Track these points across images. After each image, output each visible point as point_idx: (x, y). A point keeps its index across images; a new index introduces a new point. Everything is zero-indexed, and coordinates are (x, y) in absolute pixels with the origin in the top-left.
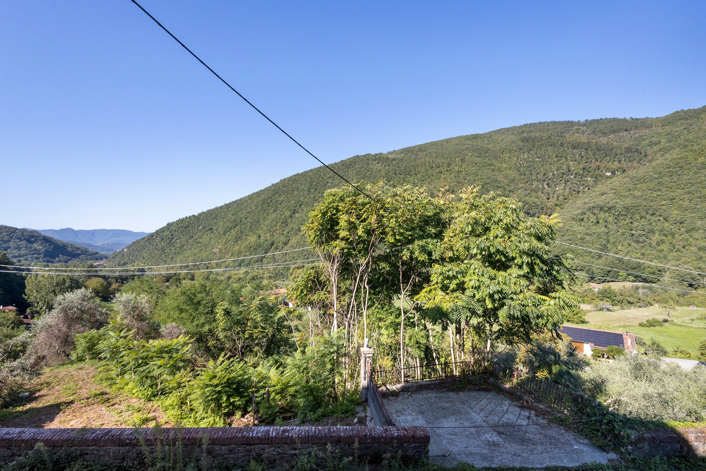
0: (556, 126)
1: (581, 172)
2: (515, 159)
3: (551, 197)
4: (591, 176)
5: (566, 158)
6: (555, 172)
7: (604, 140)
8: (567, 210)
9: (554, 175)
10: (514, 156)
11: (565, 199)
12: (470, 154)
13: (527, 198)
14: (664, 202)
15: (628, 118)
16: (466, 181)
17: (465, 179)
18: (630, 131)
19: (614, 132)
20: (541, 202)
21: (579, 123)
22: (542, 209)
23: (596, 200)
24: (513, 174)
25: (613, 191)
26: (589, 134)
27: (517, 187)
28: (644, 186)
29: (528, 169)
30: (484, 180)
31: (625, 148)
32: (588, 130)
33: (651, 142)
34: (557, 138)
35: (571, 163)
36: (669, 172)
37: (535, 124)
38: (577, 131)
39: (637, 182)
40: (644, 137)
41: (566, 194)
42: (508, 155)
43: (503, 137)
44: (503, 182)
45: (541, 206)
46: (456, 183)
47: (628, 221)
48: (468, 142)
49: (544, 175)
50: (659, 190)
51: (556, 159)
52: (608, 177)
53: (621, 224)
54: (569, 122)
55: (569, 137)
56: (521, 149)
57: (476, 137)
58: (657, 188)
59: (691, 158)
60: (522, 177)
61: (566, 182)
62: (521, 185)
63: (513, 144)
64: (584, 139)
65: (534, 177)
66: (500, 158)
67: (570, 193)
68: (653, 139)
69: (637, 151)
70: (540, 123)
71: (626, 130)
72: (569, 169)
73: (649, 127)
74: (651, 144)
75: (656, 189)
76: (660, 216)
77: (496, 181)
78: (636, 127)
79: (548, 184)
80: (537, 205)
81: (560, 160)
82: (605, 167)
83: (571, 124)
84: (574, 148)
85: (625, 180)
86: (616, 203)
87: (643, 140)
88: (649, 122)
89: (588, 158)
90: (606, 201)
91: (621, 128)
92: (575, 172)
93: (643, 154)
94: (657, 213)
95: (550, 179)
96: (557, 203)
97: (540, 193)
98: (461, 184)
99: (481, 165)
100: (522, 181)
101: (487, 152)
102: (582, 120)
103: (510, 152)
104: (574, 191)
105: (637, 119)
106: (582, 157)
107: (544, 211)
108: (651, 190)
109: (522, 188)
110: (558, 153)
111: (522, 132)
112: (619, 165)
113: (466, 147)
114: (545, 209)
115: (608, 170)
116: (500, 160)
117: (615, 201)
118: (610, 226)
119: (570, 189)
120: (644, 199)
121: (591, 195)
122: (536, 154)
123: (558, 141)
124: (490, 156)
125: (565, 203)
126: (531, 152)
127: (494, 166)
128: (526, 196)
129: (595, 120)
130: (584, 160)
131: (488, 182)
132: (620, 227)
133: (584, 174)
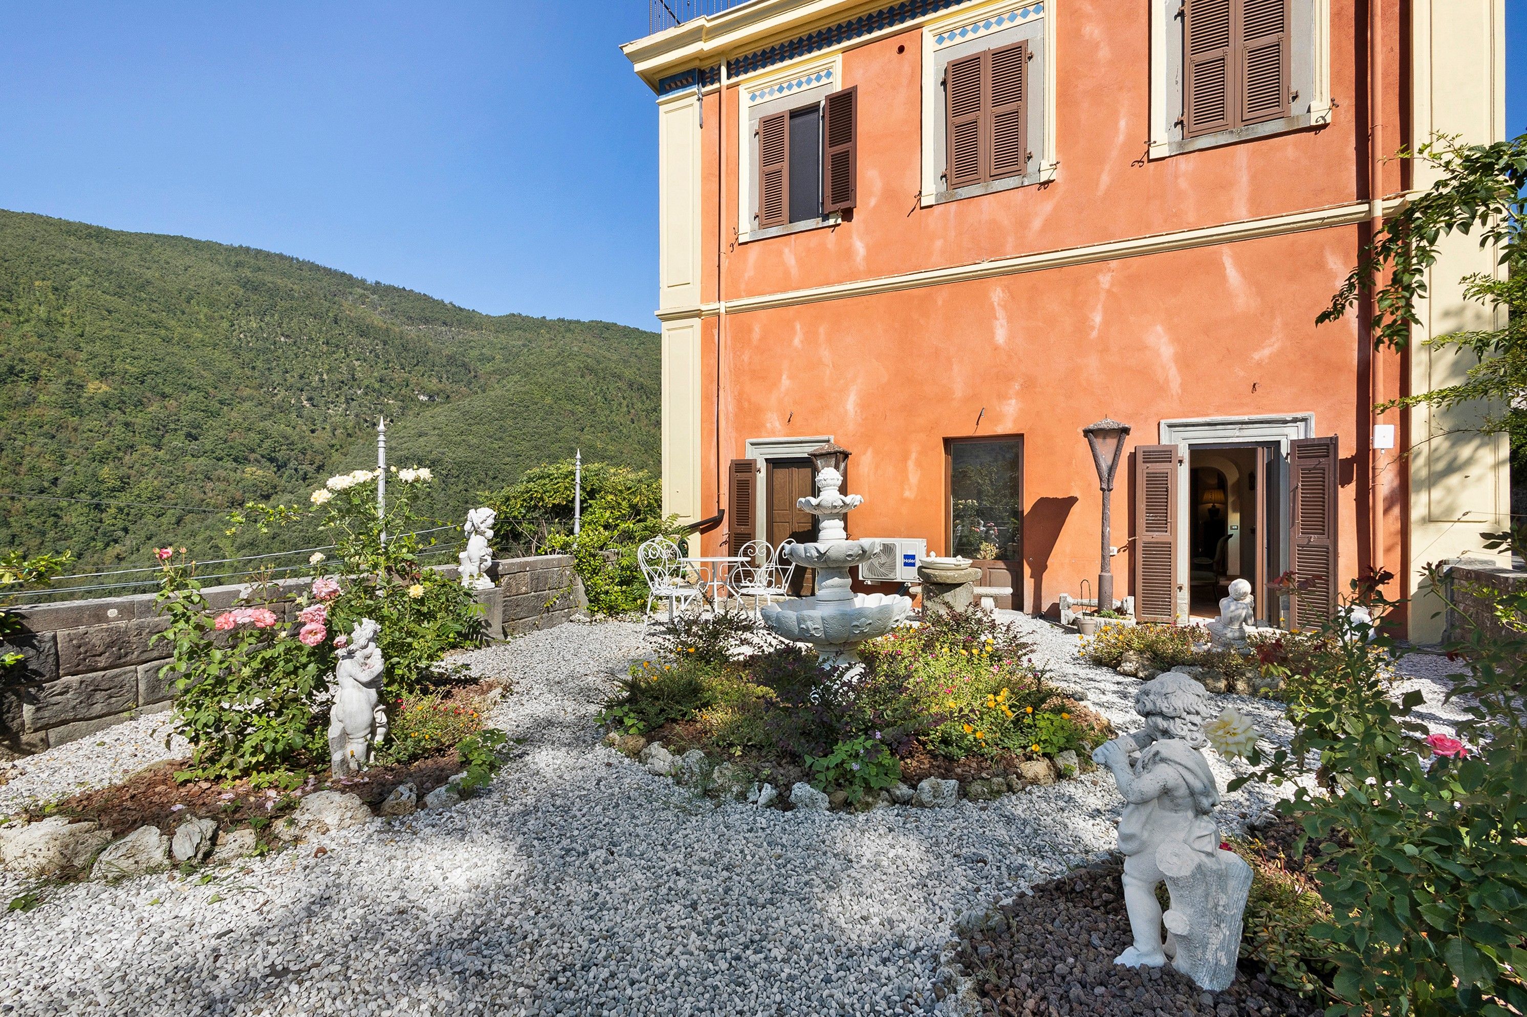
0: (318, 276)
1: (377, 386)
2: (225, 324)
3: (318, 427)
4: (395, 398)
5: (346, 351)
6: (325, 377)
7: (411, 331)
8: (358, 460)
9: (323, 381)
10: (222, 318)
11: (349, 435)
12: (86, 280)
13: (268, 423)
14: (507, 459)
15: (446, 302)
16: (83, 356)
17: (78, 349)
18: (451, 326)
19: (426, 321)
20: (301, 438)
21: (362, 283)
22: (303, 452)
23: (409, 444)
24: (224, 361)
25: (437, 432)
26: (384, 312)
27: (238, 394)
28: (482, 429)
29: (261, 358)
30: (142, 362)
31: (447, 356)
32: (383, 304)
33: (482, 354)
34: (326, 304)
35: (357, 363)
36: (513, 411)
37: (268, 255)
38: (362, 299)
39: (473, 422)
40: (472, 344)
41: (350, 424)
42: (205, 310)
43: (187, 261)
44: (202, 377)
45: (300, 446)
46: (45, 355)
47: (461, 487)
48: (72, 241)
49: (301, 377)
50: (501, 439)
51: (325, 348)
52: (423, 404)
53: (451, 492)
54: (344, 274)
55: (349, 307)
56: (238, 305)
57: (99, 235)
58: (498, 435)
59: (537, 394)
60: (249, 372)
61: (349, 400)
62: (247, 392)
63: (217, 287)
64: (377, 319)
65: (276, 377)
66: (183, 313)
67: (358, 423)
68: (484, 351)
69: (464, 365)
70: (281, 257)
71: (445, 323)
72: (353, 375)
73: (478, 327)
74: (483, 359)
75: (496, 437)
76: (503, 480)
77: (181, 371)
78: (460, 323)
79: (310, 399)
80: (292, 443)
81: (334, 352)
82: (417, 384)
83: (347, 280)
84: (363, 334)
85: (454, 414)
86: (443, 454)
87: (471, 348)
88: (476, 320)
89: (388, 362)
90: (428, 449)
91: (437, 315)
92: (366, 382)
93: (473, 373)
94: (500, 477)
95: (315, 389)
96: (333, 442)
97: (294, 416)
98: (63, 361)
99: (128, 321)
100: (247, 382)
101: (141, 288)
102: (371, 280)
103: (211, 305)
104: (366, 421)
105: (461, 309)
106: (377, 356)
107: (308, 457)
108: (491, 437)
109: (251, 398)
110: (329, 335)
111: (238, 264)
112: (440, 386)
113: (68, 255)
114: (309, 452)
115: (423, 391)
116: (184, 317)
117: (441, 450)
118: (435, 495)
119: (357, 416)
120: (483, 452)
121: (401, 434)
122: (280, 326)
123: (328, 311)
124: (152, 300)
125: (350, 444)
126: (267, 319)
127: (167, 329)
128: (263, 418)
129: (394, 288)
130: (381, 364)
131: (157, 369)
132: (450, 497)
133: (384, 390)
